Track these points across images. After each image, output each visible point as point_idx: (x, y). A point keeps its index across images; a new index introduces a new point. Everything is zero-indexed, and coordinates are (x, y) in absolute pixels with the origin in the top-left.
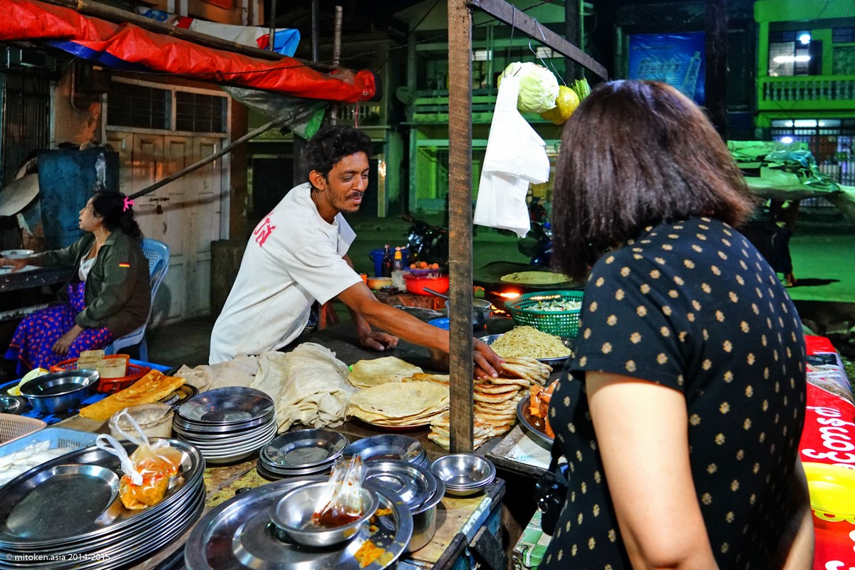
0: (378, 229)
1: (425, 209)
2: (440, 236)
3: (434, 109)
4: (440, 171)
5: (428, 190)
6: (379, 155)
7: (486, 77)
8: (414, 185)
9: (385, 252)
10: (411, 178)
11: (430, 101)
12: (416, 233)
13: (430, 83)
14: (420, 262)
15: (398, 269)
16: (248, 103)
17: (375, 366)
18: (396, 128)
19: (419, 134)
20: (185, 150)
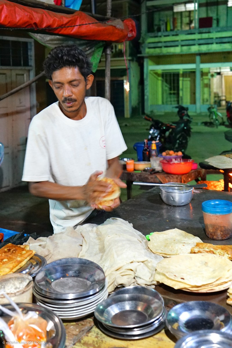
0: (126, 125)
1: (155, 111)
2: (170, 130)
3: (160, 45)
4: (164, 86)
5: (157, 99)
6: (124, 78)
7: (194, 22)
8: (148, 96)
9: (145, 145)
10: (146, 91)
11: (156, 40)
12: (155, 128)
13: (156, 28)
14: (169, 151)
15: (154, 156)
16: (49, 45)
17: (165, 236)
18: (135, 59)
19: (150, 62)
20: (6, 79)
